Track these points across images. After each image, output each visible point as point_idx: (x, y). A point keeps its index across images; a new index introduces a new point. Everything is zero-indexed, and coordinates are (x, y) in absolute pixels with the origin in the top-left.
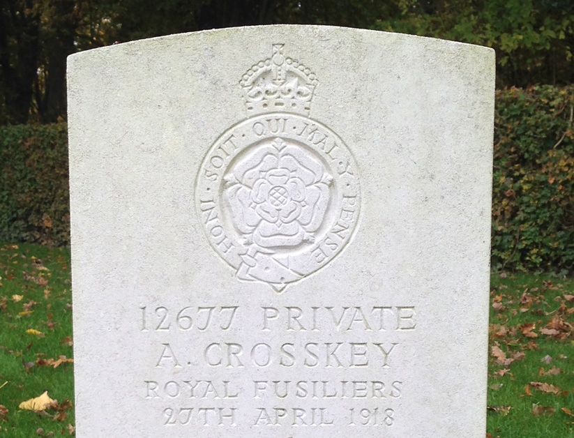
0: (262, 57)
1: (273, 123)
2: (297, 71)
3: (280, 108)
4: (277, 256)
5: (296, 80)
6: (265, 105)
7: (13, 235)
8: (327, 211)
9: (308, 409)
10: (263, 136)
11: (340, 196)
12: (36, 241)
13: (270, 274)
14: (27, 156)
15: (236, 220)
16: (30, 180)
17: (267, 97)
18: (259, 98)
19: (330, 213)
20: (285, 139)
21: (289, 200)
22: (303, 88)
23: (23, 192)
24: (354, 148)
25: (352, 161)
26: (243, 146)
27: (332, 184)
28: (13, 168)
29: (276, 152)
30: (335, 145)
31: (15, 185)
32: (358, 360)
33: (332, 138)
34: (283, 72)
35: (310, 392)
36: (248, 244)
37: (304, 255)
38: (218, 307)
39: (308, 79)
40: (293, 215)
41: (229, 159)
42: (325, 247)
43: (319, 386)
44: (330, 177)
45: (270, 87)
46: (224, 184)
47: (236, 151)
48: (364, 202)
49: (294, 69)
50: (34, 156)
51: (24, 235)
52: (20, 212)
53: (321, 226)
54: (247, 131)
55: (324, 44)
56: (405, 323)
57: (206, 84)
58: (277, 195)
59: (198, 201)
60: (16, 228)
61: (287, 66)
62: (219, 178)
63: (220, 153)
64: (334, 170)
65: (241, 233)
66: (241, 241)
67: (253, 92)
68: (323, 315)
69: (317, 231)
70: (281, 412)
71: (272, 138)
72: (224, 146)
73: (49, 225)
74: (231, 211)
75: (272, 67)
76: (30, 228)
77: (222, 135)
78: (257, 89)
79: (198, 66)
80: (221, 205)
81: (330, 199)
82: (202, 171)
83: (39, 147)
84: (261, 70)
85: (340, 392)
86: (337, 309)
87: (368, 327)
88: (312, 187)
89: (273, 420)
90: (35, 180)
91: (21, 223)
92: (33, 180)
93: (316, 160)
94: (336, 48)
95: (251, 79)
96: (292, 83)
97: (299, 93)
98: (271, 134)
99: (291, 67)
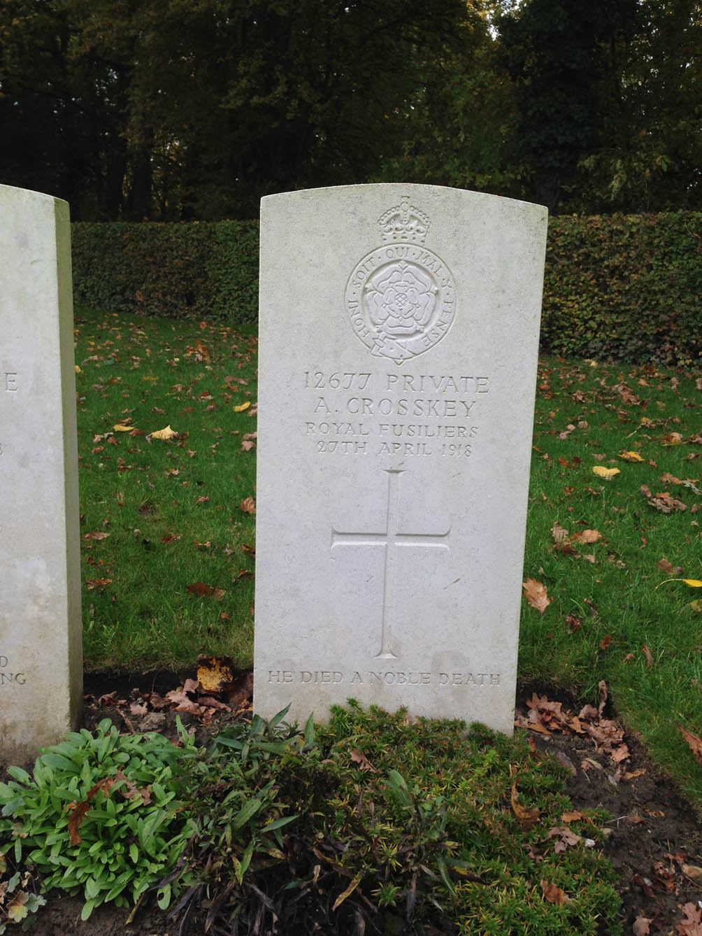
0: (394, 205)
1: (400, 249)
2: (417, 216)
3: (405, 240)
4: (399, 341)
5: (416, 222)
6: (395, 238)
7: (113, 306)
8: (433, 311)
9: (415, 445)
10: (393, 259)
11: (442, 302)
12: (130, 311)
13: (393, 353)
14: (125, 246)
15: (372, 316)
16: (126, 265)
17: (397, 232)
18: (391, 233)
19: (435, 313)
20: (407, 262)
21: (408, 303)
22: (421, 228)
23: (121, 273)
24: (452, 270)
25: (451, 279)
26: (379, 265)
27: (437, 293)
28: (113, 255)
29: (401, 270)
30: (441, 267)
31: (115, 268)
32: (450, 412)
33: (439, 262)
34: (408, 216)
35: (417, 432)
36: (379, 332)
37: (417, 340)
38: (358, 374)
39: (424, 222)
40: (410, 314)
41: (369, 273)
42: (431, 336)
43: (423, 429)
44: (436, 289)
45: (399, 225)
46: (365, 291)
47: (374, 268)
48: (458, 306)
49: (415, 214)
50: (130, 247)
51: (121, 306)
52: (118, 288)
53: (429, 321)
54: (382, 255)
55: (436, 198)
56: (481, 388)
57: (356, 222)
58: (400, 299)
59: (347, 302)
60: (114, 300)
61: (410, 212)
62: (362, 286)
63: (363, 268)
64: (439, 284)
65: (375, 324)
66: (375, 330)
67: (387, 229)
68: (427, 381)
69: (426, 325)
70: (397, 446)
71: (398, 261)
72: (366, 264)
73: (141, 299)
74: (369, 309)
75: (401, 212)
76: (125, 301)
77: (365, 257)
78: (389, 226)
79: (351, 209)
80: (363, 305)
81: (436, 303)
82: (351, 281)
83: (133, 240)
84: (393, 214)
85: (436, 434)
86: (437, 378)
87: (457, 390)
88: (424, 295)
89: (391, 450)
90: (130, 265)
91: (118, 297)
92: (128, 265)
93: (427, 277)
94: (444, 201)
95: (386, 220)
96: (413, 224)
97: (418, 231)
98: (398, 258)
99: (414, 213)
